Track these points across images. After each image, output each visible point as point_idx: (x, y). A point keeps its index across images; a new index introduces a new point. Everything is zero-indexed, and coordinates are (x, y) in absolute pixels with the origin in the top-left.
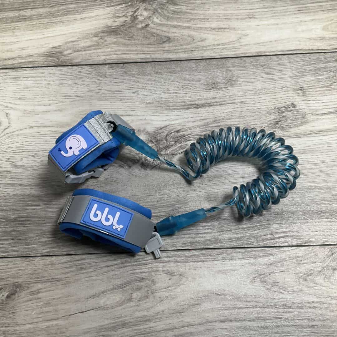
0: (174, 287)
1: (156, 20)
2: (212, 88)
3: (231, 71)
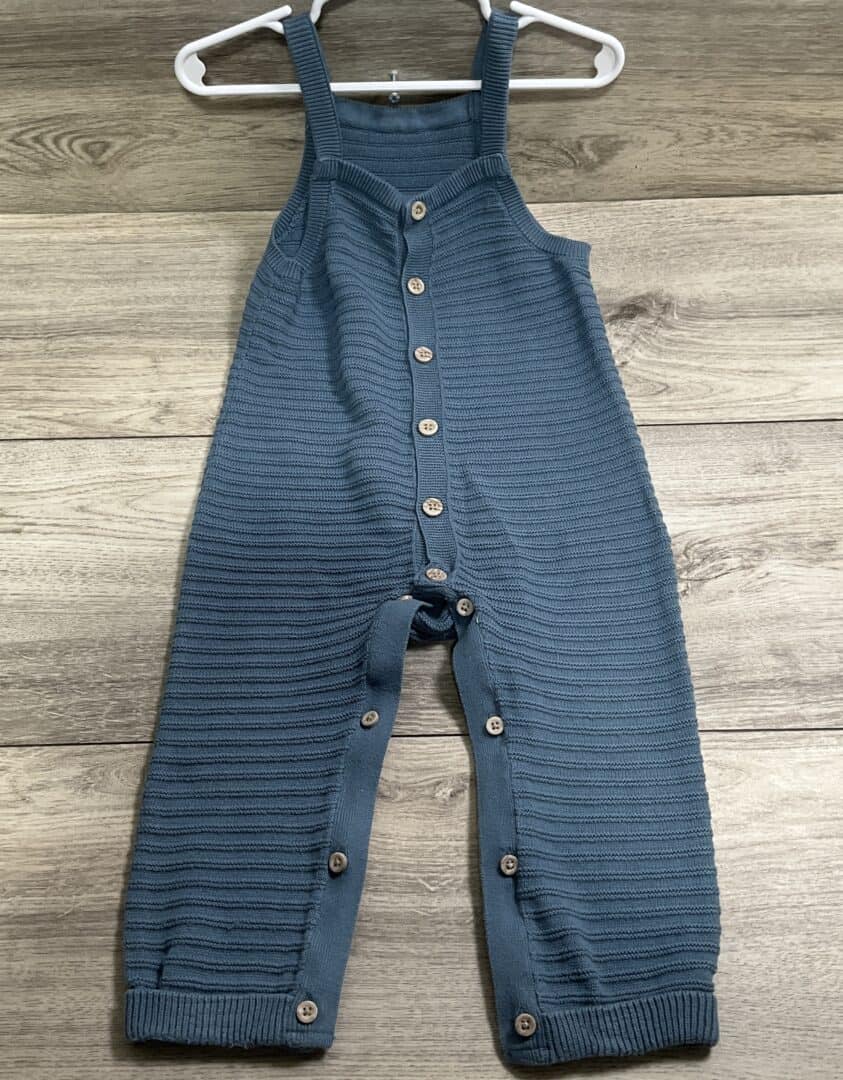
1: (638, 354)
2: (757, 471)
3: (786, 444)
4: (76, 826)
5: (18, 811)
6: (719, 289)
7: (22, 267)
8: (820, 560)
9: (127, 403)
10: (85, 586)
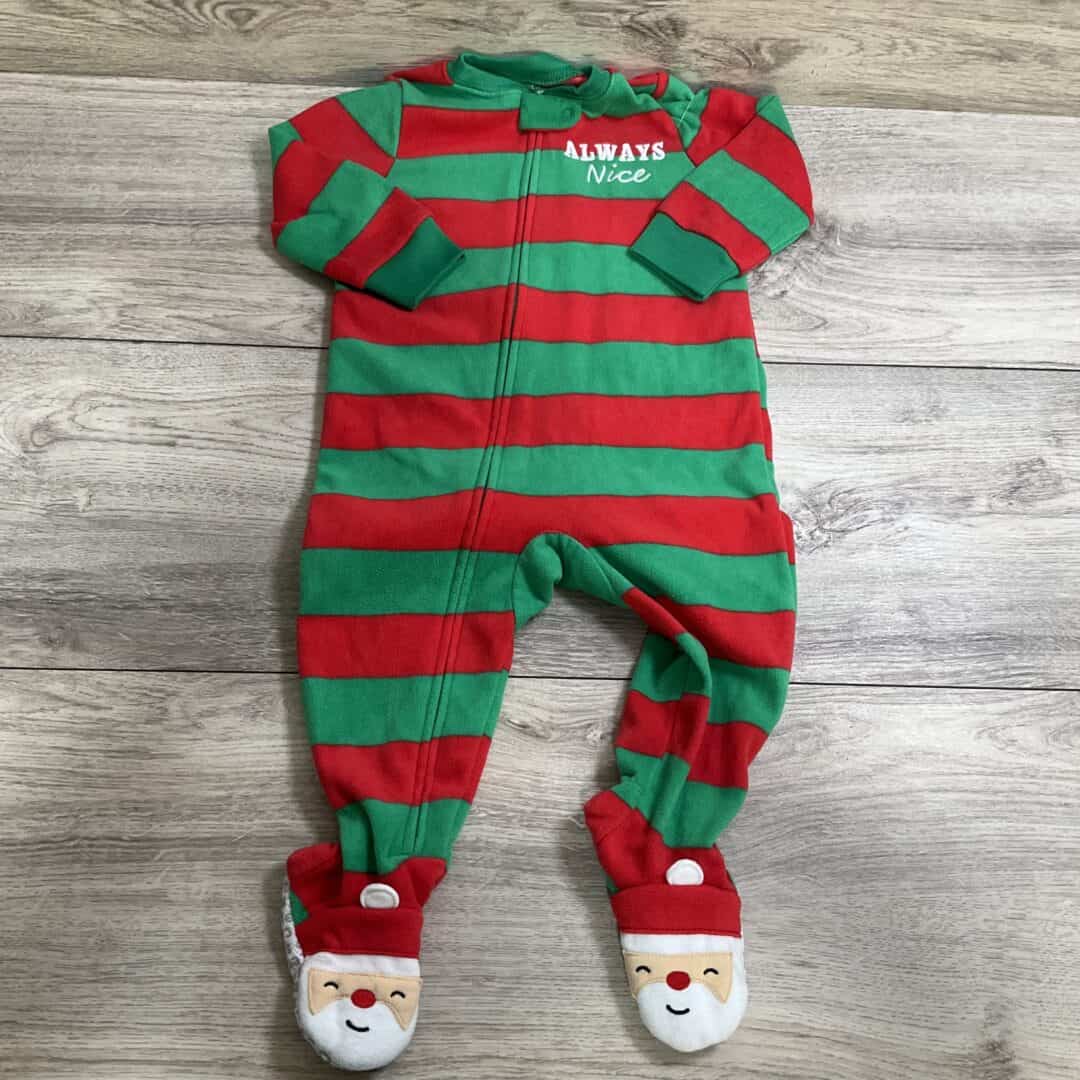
0: (858, 739)
1: (798, 283)
2: (906, 419)
3: (935, 392)
4: (246, 754)
5: (190, 737)
6: (882, 214)
7: (163, 139)
8: (957, 516)
9: (278, 306)
10: (242, 507)
